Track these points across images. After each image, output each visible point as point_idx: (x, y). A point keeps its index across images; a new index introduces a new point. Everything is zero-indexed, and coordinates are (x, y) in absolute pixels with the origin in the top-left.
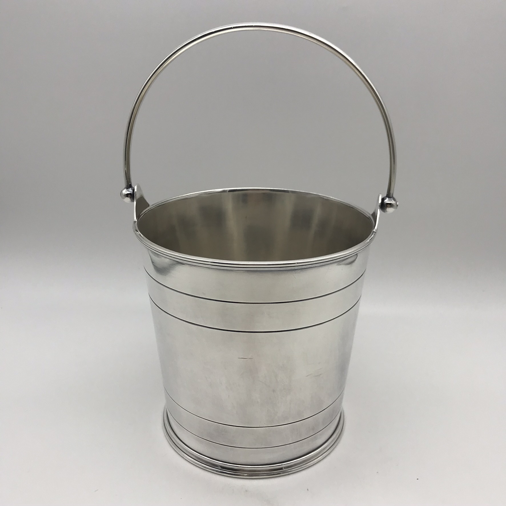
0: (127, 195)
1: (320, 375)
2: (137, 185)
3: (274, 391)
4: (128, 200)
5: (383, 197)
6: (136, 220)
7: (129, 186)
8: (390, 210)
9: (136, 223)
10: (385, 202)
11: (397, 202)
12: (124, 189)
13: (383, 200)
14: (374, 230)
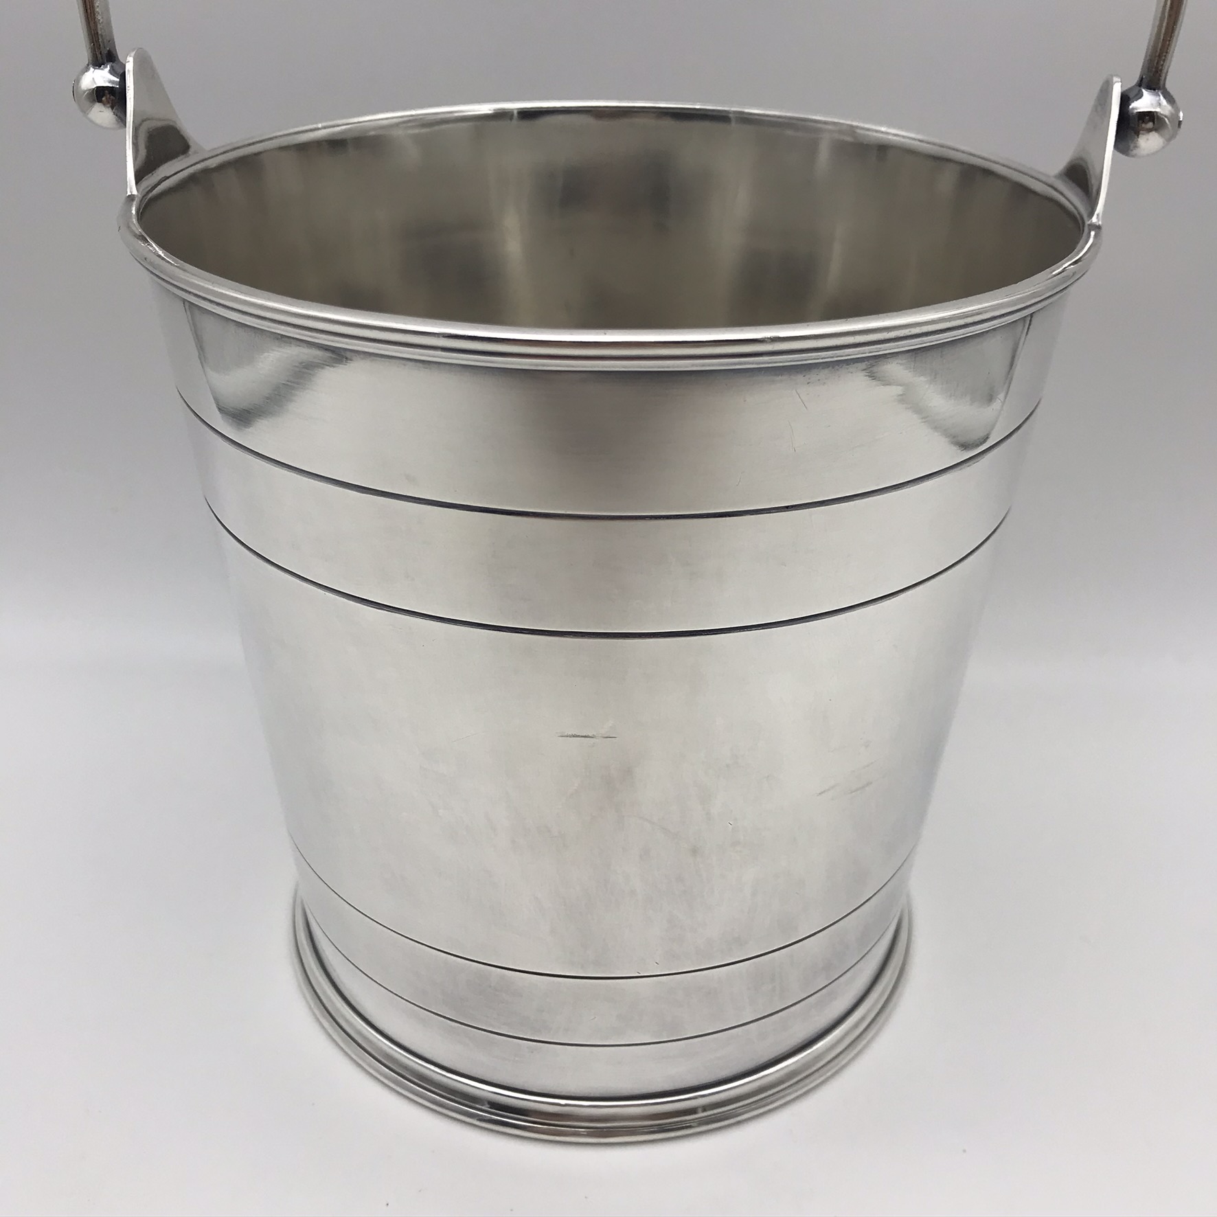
0: (100, 94)
1: (869, 784)
2: (133, 54)
3: (695, 851)
4: (102, 114)
5: (1125, 89)
6: (135, 192)
7: (103, 55)
8: (1149, 142)
9: (135, 203)
10: (1133, 109)
11: (1177, 111)
12: (87, 69)
13: (1125, 100)
14: (1094, 220)
